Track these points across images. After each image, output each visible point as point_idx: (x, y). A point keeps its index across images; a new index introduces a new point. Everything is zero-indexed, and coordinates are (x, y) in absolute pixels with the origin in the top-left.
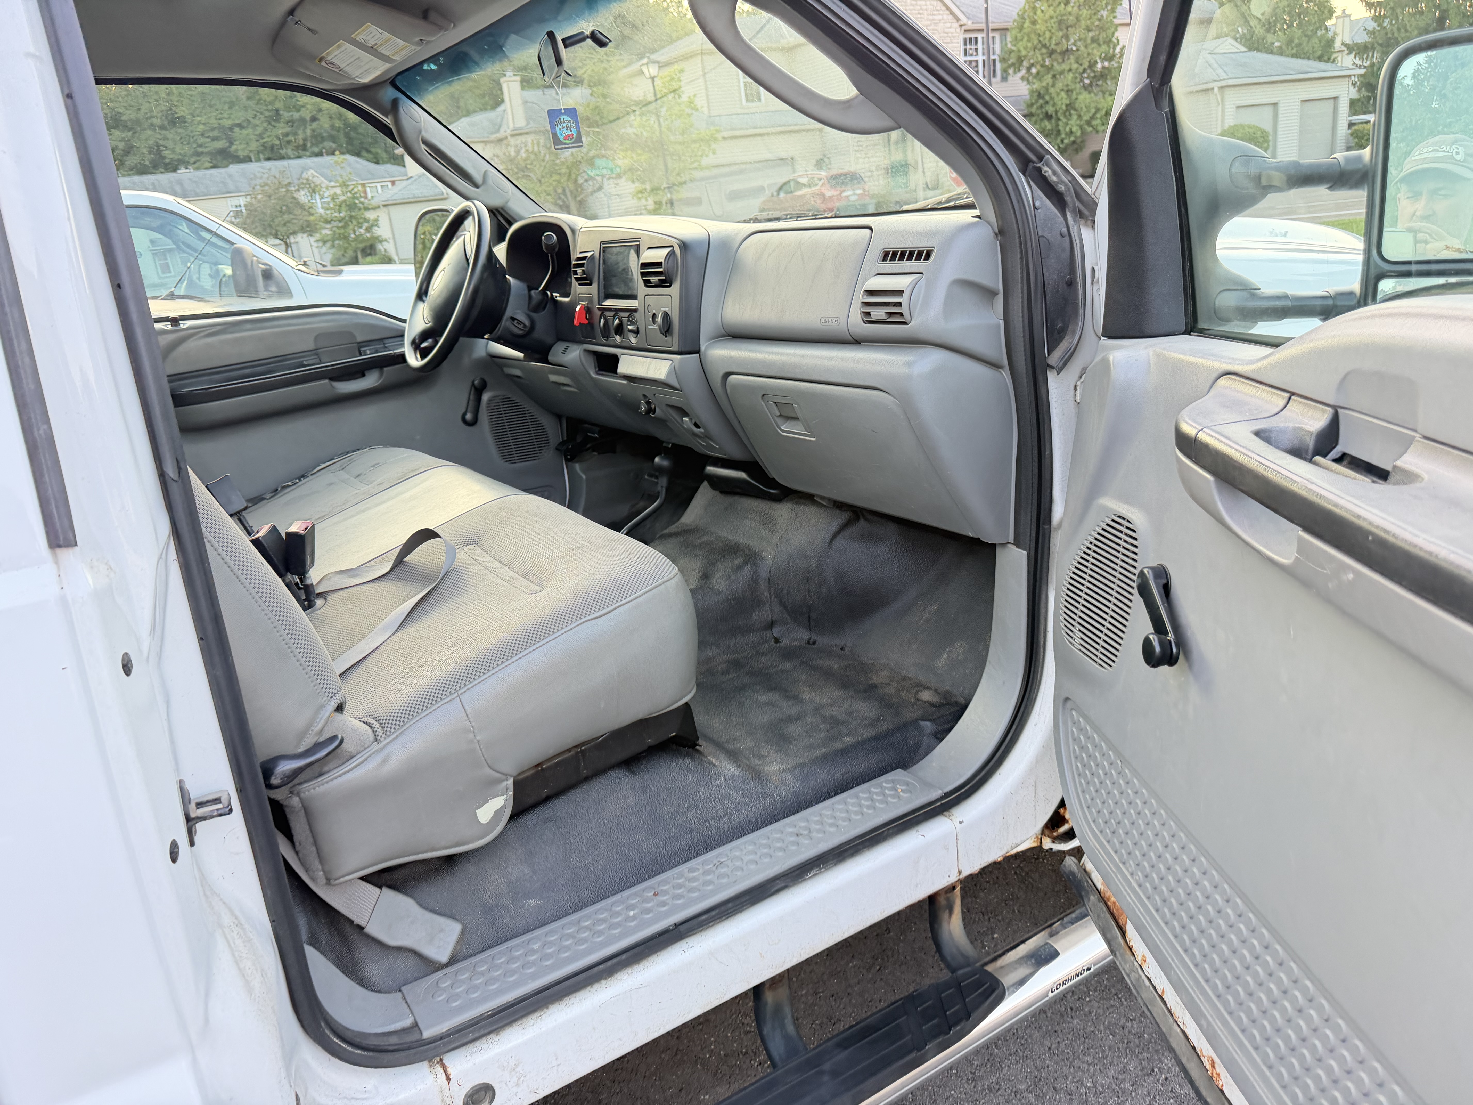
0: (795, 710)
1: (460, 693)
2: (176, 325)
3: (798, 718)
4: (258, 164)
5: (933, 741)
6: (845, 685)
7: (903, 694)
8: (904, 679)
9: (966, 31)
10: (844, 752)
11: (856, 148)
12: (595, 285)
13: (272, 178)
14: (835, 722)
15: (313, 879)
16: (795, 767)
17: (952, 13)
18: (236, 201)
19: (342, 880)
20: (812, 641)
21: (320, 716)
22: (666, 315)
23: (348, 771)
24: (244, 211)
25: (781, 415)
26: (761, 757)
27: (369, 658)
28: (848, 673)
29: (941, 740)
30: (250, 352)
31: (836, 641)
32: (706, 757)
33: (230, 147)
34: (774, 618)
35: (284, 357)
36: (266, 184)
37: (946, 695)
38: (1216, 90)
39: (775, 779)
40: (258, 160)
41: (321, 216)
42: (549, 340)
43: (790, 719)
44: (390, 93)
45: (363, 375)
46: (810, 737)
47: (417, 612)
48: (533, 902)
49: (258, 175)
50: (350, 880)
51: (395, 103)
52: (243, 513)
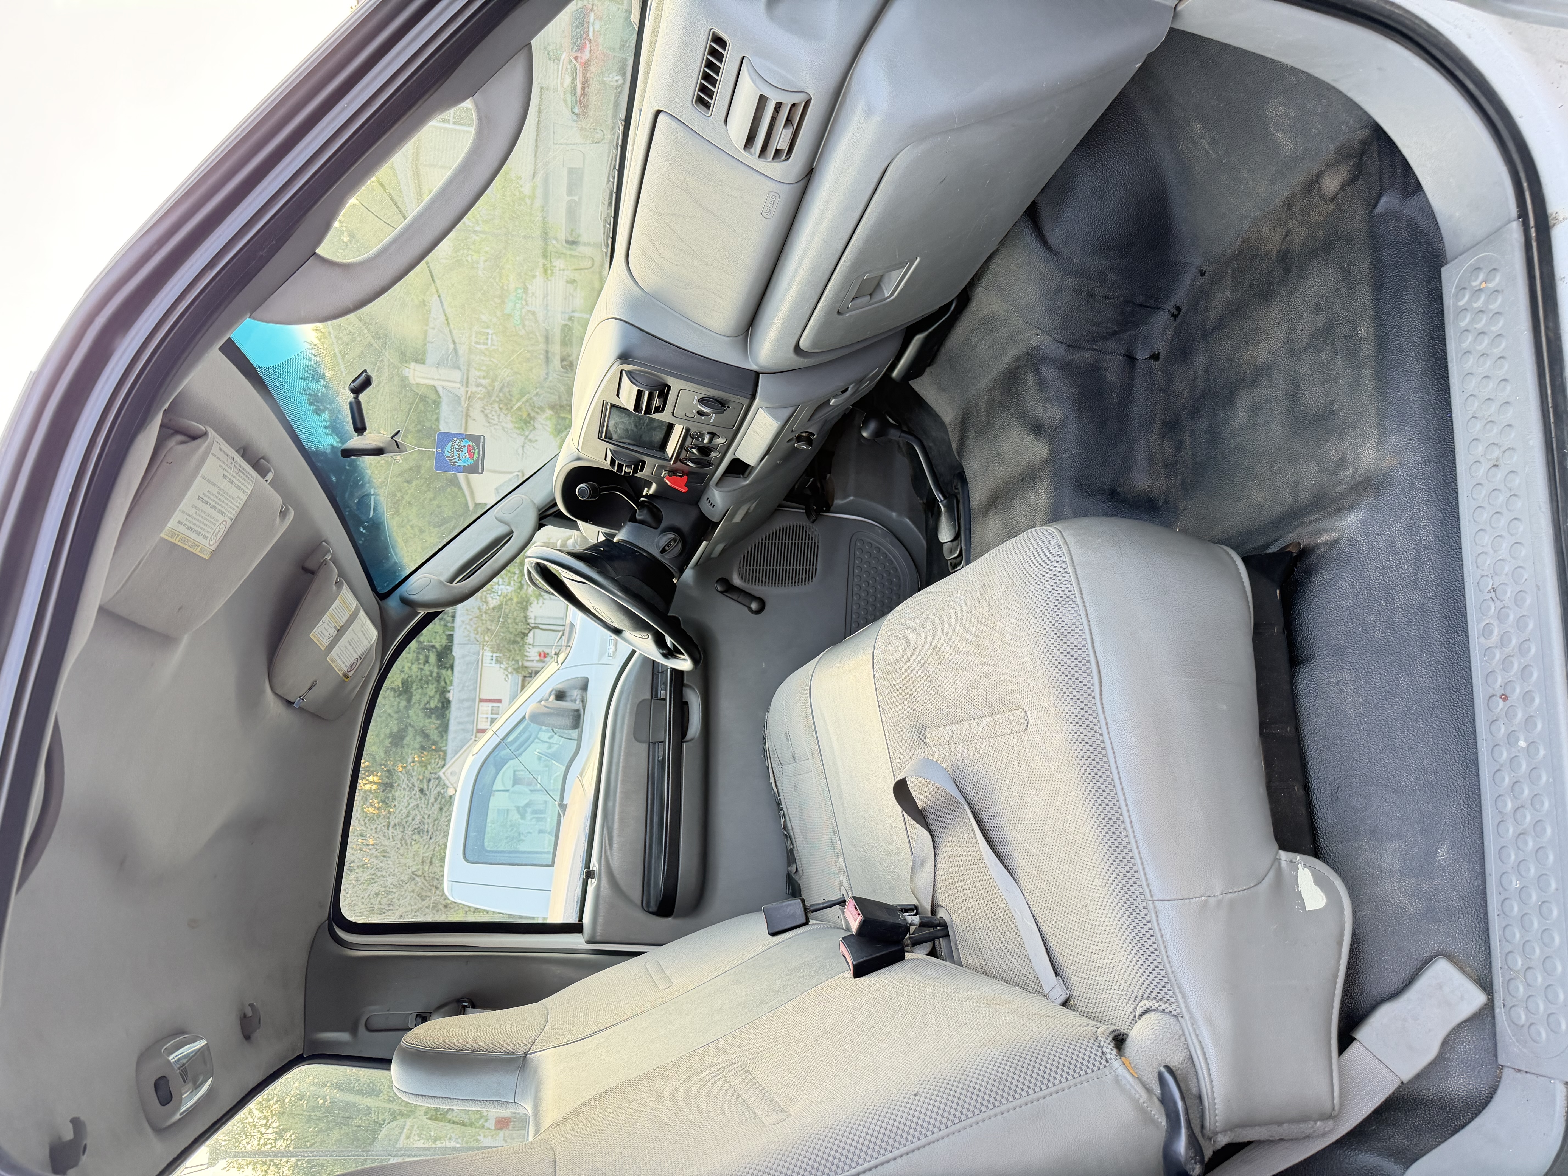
0: (1281, 383)
1: (1149, 897)
2: (594, 874)
3: (1295, 383)
4: (456, 629)
5: (1415, 200)
6: (1266, 295)
7: (1314, 217)
8: (1289, 205)
10: (1382, 343)
12: (646, 458)
13: (471, 623)
14: (1324, 334)
15: (1324, 1134)
16: (1380, 426)
18: (487, 659)
19: (1336, 1101)
20: (1173, 310)
21: (1128, 1087)
22: (702, 401)
23: (1209, 1070)
24: (497, 655)
25: (871, 295)
26: (1342, 463)
27: (1043, 928)
28: (1247, 282)
29: (1418, 187)
30: (637, 810)
31: (1188, 279)
32: (1317, 546)
33: (436, 648)
34: (1123, 352)
35: (650, 777)
36: (476, 629)
37: (1343, 154)
39: (1388, 462)
40: (453, 629)
41: (515, 591)
42: (693, 514)
43: (1293, 396)
44: (393, 603)
45: (687, 703)
46: (1335, 380)
47: (1001, 849)
48: (1442, 853)
49: (466, 633)
50: (1340, 1089)
51: (406, 602)
52: (808, 904)
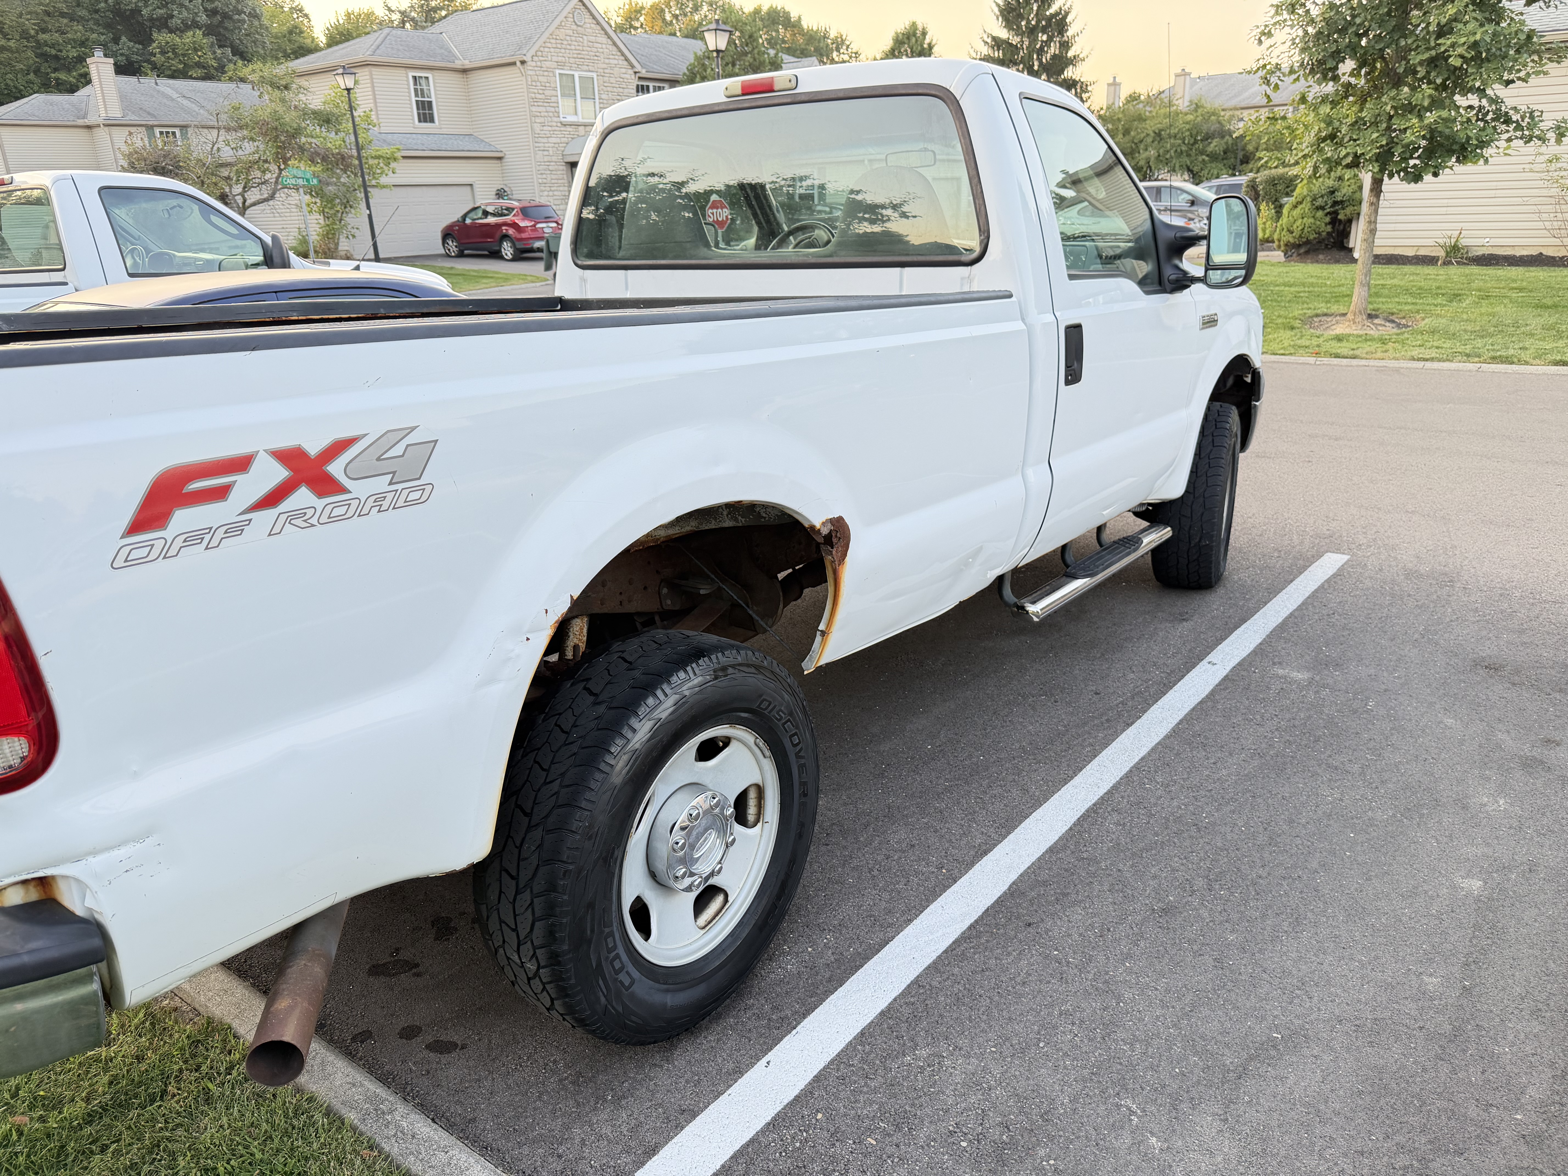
9: (640, 78)
11: (540, 181)
17: (627, 59)
38: (866, 162)
